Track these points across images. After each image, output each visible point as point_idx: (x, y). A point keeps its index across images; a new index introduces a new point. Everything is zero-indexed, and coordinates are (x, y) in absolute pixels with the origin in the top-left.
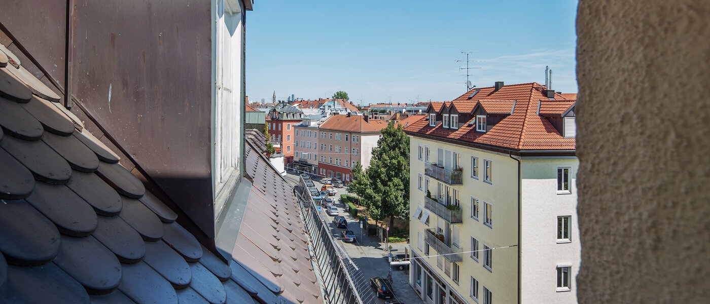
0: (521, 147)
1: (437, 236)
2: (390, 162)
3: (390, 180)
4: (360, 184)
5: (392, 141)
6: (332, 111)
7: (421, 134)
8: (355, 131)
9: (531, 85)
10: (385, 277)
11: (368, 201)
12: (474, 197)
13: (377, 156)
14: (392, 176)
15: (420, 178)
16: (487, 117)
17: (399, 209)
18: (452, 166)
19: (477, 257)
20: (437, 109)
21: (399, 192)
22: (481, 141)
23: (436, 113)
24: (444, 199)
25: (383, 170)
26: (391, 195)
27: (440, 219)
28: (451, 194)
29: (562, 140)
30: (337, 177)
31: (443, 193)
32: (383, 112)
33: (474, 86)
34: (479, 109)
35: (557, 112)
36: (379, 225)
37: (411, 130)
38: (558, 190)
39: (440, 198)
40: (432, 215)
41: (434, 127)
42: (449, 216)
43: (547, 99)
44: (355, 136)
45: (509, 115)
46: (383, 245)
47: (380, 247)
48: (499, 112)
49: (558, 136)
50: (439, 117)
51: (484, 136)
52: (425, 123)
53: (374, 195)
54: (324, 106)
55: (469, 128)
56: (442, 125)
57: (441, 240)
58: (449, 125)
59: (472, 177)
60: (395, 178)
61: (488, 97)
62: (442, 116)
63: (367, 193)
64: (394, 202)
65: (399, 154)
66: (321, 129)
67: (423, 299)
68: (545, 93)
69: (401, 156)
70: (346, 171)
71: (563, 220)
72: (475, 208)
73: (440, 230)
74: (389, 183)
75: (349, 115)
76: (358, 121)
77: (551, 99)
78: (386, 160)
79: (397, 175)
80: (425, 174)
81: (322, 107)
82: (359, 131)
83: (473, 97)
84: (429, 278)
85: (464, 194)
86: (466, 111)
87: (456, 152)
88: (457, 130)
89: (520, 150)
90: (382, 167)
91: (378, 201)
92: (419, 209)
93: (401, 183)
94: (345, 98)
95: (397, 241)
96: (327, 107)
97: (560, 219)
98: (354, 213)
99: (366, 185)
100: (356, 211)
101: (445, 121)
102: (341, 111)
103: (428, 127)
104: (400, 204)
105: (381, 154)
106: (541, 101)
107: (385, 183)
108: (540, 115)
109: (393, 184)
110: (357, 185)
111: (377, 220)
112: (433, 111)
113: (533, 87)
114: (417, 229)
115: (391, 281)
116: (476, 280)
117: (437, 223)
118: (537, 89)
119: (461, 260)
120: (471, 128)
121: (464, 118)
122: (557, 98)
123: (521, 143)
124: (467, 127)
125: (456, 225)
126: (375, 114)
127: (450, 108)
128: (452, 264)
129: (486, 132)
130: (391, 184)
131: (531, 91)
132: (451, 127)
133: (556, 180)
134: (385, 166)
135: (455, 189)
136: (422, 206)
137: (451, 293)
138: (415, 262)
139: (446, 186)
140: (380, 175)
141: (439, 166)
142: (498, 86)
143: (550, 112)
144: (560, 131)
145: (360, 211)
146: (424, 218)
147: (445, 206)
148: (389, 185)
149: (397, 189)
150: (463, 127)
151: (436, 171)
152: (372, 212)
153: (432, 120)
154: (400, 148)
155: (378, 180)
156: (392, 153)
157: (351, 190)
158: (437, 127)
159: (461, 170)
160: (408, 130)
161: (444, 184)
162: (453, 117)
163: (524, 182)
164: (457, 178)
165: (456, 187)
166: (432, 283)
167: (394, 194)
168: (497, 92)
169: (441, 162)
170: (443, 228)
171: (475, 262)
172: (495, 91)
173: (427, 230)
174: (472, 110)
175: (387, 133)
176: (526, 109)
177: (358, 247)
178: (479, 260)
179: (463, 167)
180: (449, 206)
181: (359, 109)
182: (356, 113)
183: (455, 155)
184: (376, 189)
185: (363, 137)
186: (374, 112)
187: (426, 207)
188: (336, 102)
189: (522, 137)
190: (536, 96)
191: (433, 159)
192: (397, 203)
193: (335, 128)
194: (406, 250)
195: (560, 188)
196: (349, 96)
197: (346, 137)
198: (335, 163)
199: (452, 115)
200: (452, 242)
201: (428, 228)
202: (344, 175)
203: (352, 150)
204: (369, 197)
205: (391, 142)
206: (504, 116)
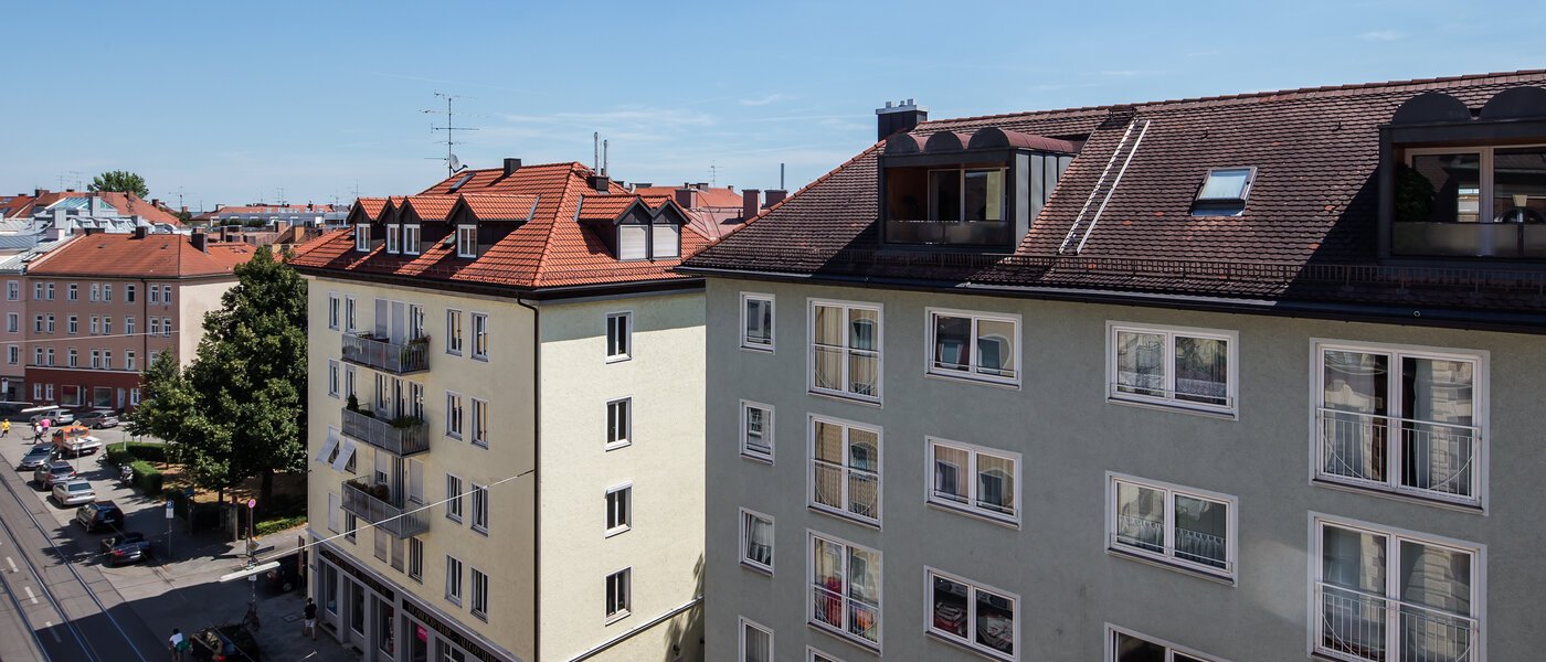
0: (537, 283)
1: (371, 492)
2: (259, 344)
3: (260, 385)
4: (164, 406)
5: (268, 292)
6: (80, 223)
7: (334, 270)
8: (160, 273)
9: (569, 167)
10: (236, 621)
11: (190, 447)
12: (452, 392)
13: (220, 332)
14: (266, 375)
15: (334, 370)
16: (478, 227)
17: (285, 450)
18: (407, 334)
19: (460, 515)
20: (373, 213)
21: (286, 410)
22: (464, 277)
23: (371, 222)
24: (390, 406)
25: (238, 364)
26: (260, 420)
27: (379, 452)
28: (405, 394)
29: (615, 266)
30: (98, 400)
31: (388, 394)
32: (259, 224)
33: (465, 166)
34: (462, 212)
35: (607, 217)
36: (227, 498)
37: (310, 263)
38: (609, 355)
39: (382, 406)
40: (361, 447)
41: (367, 253)
42: (397, 441)
43: (595, 193)
44: (162, 288)
45: (524, 222)
46: (240, 547)
47: (230, 553)
48: (503, 217)
49: (609, 259)
50: (378, 231)
51: (473, 265)
52: (346, 246)
53: (210, 427)
54: (52, 211)
55: (443, 252)
56: (386, 247)
57: (379, 498)
58: (401, 248)
59: (448, 352)
60: (275, 380)
61: (489, 189)
62: (385, 228)
63: (188, 427)
64: (270, 436)
65: (287, 322)
66: (32, 276)
67: (341, 639)
68: (592, 181)
69: (291, 324)
70: (128, 381)
71: (617, 407)
72: (456, 416)
73: (381, 476)
74: (255, 394)
75: (140, 233)
76: (172, 249)
77: (601, 193)
78: (247, 339)
79: (279, 372)
80: (344, 359)
81: (43, 214)
82: (175, 274)
83: (460, 187)
84: (358, 589)
85: (434, 390)
86: (438, 217)
87: (415, 304)
88: (417, 257)
89: (536, 288)
90: (236, 357)
91: (223, 441)
92: (330, 439)
93: (291, 389)
94: (135, 190)
95: (283, 527)
96: (60, 216)
97: (611, 407)
98: (147, 487)
99: (183, 407)
100: (159, 479)
101: (393, 240)
102: (114, 223)
103: (353, 253)
104: (288, 438)
105: (233, 326)
106: (584, 196)
107: (241, 395)
108: (580, 222)
109: (269, 394)
110: (155, 411)
111: (219, 488)
112: (365, 219)
113: (571, 169)
114: (326, 485)
115: (256, 624)
116: (458, 560)
117: (373, 462)
118: (578, 174)
119: (425, 528)
120: (449, 251)
121: (433, 231)
122: (613, 190)
123: (539, 276)
124: (440, 249)
125: (416, 459)
126: (230, 230)
127: (401, 212)
128: (407, 541)
129: (477, 258)
130: (262, 395)
131: (568, 178)
132: (406, 252)
133: (605, 339)
134: (244, 352)
135: (415, 382)
136: (337, 434)
137: (406, 605)
138: (321, 562)
139: (393, 379)
140: (229, 377)
141: (380, 338)
142: (511, 166)
143: (597, 217)
144: (612, 250)
145: (173, 478)
146: (343, 458)
147: (389, 422)
148: (257, 398)
149: (280, 405)
150: (431, 251)
151: (370, 350)
152: (203, 471)
153: (362, 239)
154: (288, 308)
155: (224, 391)
156: (266, 321)
157: (141, 429)
158: (375, 252)
159: (426, 341)
160: (303, 263)
161: (390, 376)
162: (409, 230)
163: (545, 347)
164: (416, 357)
165: (416, 378)
166: (362, 599)
167: (272, 417)
168: (507, 179)
169: (381, 327)
170: (388, 471)
171: (455, 525)
172: (504, 176)
173: (349, 482)
174: (449, 215)
175: (249, 274)
176: (555, 211)
177: (159, 568)
178: (463, 519)
179: (431, 334)
180: (400, 421)
181: (185, 217)
182: (170, 229)
183: (414, 310)
184: (217, 414)
185: (183, 289)
186: (233, 225)
187: (346, 432)
188: (97, 201)
189: (543, 264)
190: (576, 186)
191: (365, 322)
192: (278, 437)
193: (92, 269)
194: (301, 542)
195: (611, 352)
196: (147, 184)
197: (127, 291)
198: (89, 363)
199: (407, 226)
200: (408, 494)
201: (351, 477)
202: (120, 393)
203: (150, 324)
204: (197, 436)
205: (264, 294)
206: (512, 225)
